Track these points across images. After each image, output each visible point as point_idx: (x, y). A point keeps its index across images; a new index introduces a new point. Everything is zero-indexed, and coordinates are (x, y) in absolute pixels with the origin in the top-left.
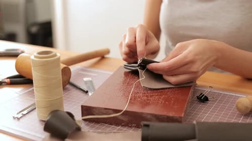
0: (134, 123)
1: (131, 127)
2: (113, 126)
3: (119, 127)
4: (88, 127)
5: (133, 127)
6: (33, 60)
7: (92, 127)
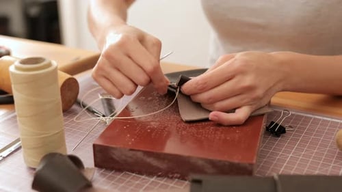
0: (177, 173)
1: (172, 178)
2: (143, 177)
3: (153, 179)
4: (104, 179)
5: (176, 178)
6: (13, 74)
7: (110, 178)
